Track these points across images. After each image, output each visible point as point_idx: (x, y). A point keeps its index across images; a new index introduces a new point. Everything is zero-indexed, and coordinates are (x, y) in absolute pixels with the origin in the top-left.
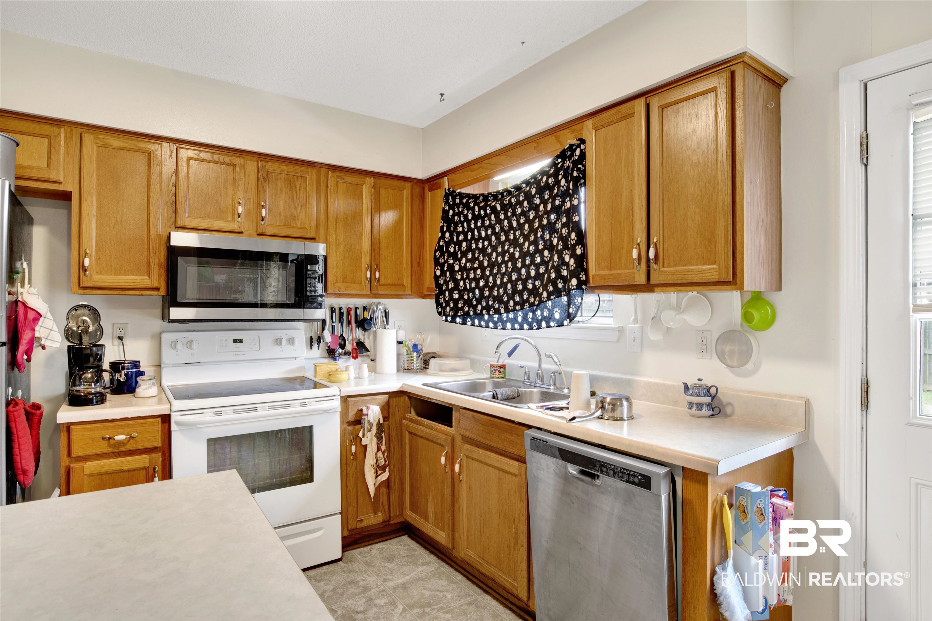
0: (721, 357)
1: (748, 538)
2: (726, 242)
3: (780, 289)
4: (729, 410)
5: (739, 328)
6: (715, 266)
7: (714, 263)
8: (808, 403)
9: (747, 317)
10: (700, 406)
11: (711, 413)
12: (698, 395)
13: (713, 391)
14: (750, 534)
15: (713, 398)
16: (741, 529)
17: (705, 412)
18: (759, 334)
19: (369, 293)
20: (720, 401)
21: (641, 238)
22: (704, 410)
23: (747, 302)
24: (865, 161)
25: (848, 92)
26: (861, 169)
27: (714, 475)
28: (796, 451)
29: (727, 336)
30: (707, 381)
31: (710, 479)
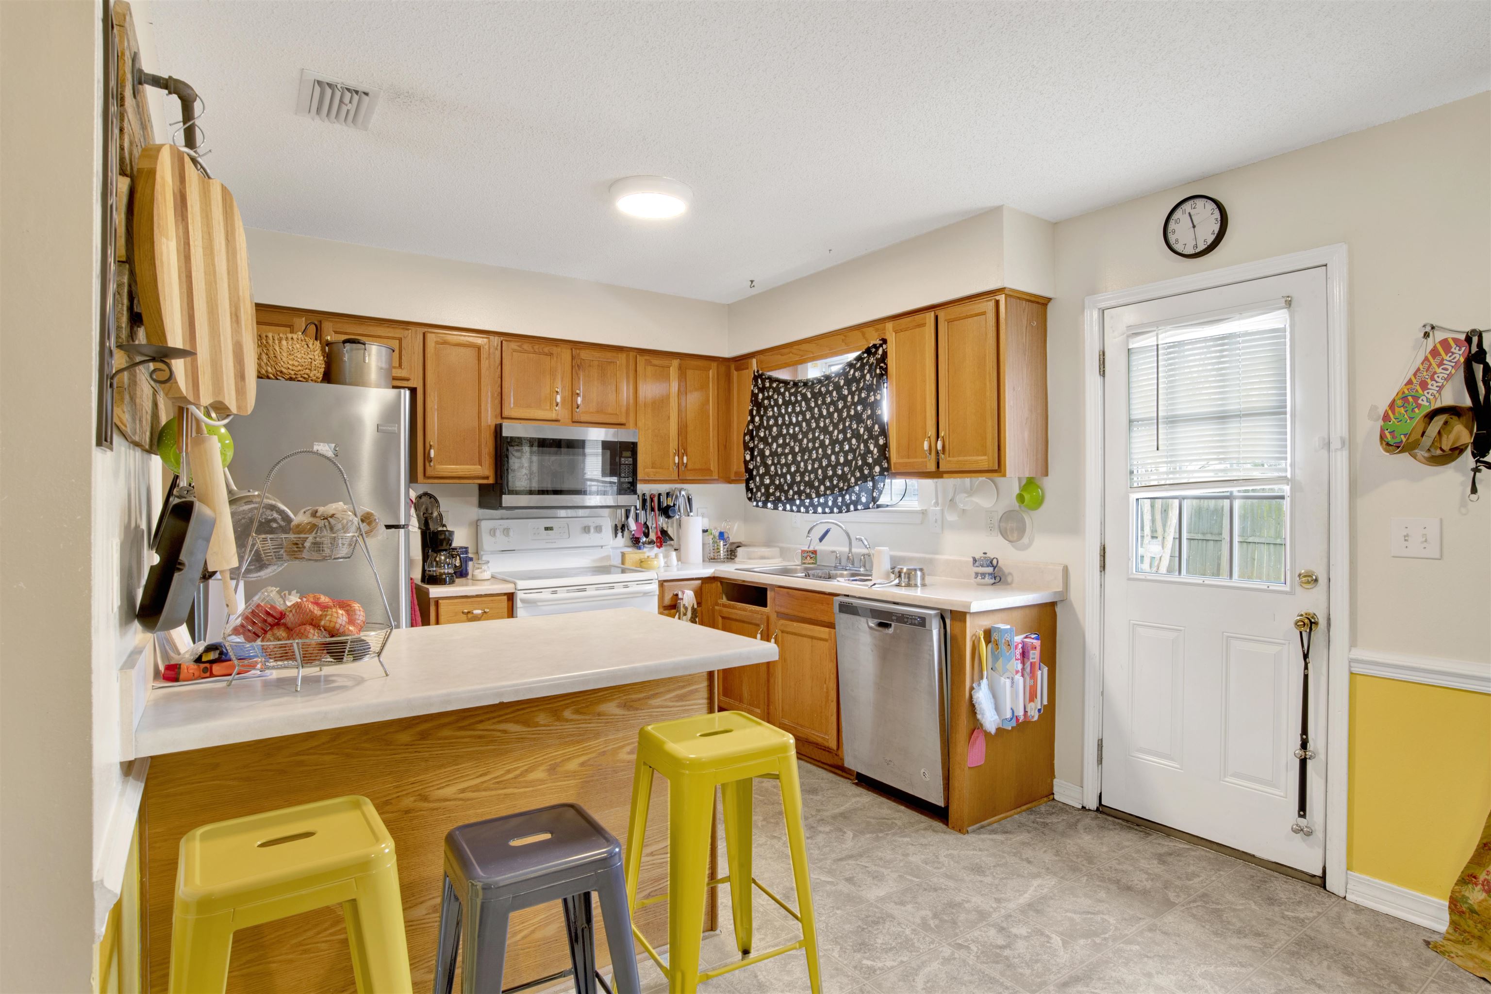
0: (1004, 534)
2: (993, 438)
3: (1046, 474)
4: (1009, 579)
5: (1017, 508)
6: (985, 457)
7: (985, 455)
8: (1066, 570)
9: (1021, 498)
10: (983, 575)
11: (993, 581)
12: (982, 566)
13: (995, 562)
14: (1001, 660)
15: (995, 568)
16: (994, 659)
17: (988, 580)
18: (1033, 513)
19: (677, 478)
20: (1001, 570)
21: (932, 432)
22: (986, 579)
23: (1025, 485)
24: (1103, 373)
25: (1091, 317)
26: (1099, 379)
27: (969, 613)
28: (1058, 609)
29: (1008, 516)
30: (991, 555)
31: (968, 617)
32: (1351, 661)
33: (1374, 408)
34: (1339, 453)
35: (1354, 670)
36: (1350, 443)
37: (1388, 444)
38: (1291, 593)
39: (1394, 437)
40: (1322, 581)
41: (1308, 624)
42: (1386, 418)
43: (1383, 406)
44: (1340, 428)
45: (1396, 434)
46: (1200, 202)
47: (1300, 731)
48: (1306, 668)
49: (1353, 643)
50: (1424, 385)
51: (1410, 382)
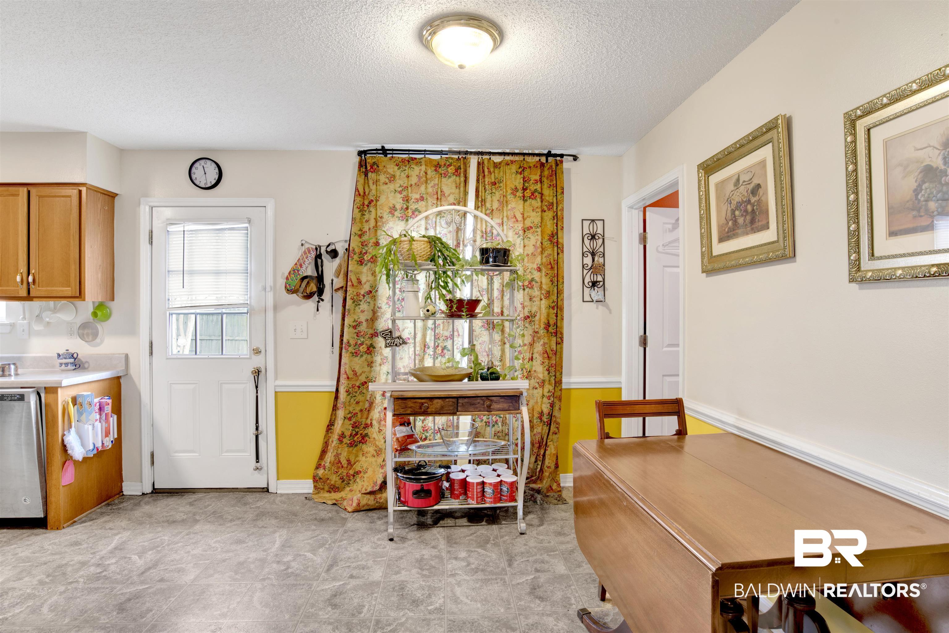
0: (82, 337)
2: (76, 276)
3: (113, 300)
4: (86, 366)
5: (92, 321)
7: (69, 287)
8: (127, 356)
9: (95, 314)
10: (67, 364)
11: (74, 367)
12: (65, 358)
13: (75, 356)
14: (84, 415)
15: (75, 359)
16: (79, 416)
17: (70, 367)
18: (103, 324)
20: (80, 360)
21: (24, 270)
22: (69, 366)
23: (97, 306)
24: (151, 243)
25: (144, 210)
26: (149, 246)
27: (61, 387)
28: (122, 381)
29: (84, 326)
30: (72, 351)
31: (60, 390)
32: (275, 386)
33: (283, 274)
34: (269, 293)
35: (277, 390)
36: (274, 288)
37: (288, 290)
38: (250, 358)
39: (290, 287)
40: (263, 351)
41: (257, 373)
42: (287, 279)
43: (286, 274)
44: (270, 282)
45: (291, 286)
46: (209, 162)
47: (255, 423)
48: (257, 392)
49: (276, 378)
50: (301, 266)
51: (296, 264)
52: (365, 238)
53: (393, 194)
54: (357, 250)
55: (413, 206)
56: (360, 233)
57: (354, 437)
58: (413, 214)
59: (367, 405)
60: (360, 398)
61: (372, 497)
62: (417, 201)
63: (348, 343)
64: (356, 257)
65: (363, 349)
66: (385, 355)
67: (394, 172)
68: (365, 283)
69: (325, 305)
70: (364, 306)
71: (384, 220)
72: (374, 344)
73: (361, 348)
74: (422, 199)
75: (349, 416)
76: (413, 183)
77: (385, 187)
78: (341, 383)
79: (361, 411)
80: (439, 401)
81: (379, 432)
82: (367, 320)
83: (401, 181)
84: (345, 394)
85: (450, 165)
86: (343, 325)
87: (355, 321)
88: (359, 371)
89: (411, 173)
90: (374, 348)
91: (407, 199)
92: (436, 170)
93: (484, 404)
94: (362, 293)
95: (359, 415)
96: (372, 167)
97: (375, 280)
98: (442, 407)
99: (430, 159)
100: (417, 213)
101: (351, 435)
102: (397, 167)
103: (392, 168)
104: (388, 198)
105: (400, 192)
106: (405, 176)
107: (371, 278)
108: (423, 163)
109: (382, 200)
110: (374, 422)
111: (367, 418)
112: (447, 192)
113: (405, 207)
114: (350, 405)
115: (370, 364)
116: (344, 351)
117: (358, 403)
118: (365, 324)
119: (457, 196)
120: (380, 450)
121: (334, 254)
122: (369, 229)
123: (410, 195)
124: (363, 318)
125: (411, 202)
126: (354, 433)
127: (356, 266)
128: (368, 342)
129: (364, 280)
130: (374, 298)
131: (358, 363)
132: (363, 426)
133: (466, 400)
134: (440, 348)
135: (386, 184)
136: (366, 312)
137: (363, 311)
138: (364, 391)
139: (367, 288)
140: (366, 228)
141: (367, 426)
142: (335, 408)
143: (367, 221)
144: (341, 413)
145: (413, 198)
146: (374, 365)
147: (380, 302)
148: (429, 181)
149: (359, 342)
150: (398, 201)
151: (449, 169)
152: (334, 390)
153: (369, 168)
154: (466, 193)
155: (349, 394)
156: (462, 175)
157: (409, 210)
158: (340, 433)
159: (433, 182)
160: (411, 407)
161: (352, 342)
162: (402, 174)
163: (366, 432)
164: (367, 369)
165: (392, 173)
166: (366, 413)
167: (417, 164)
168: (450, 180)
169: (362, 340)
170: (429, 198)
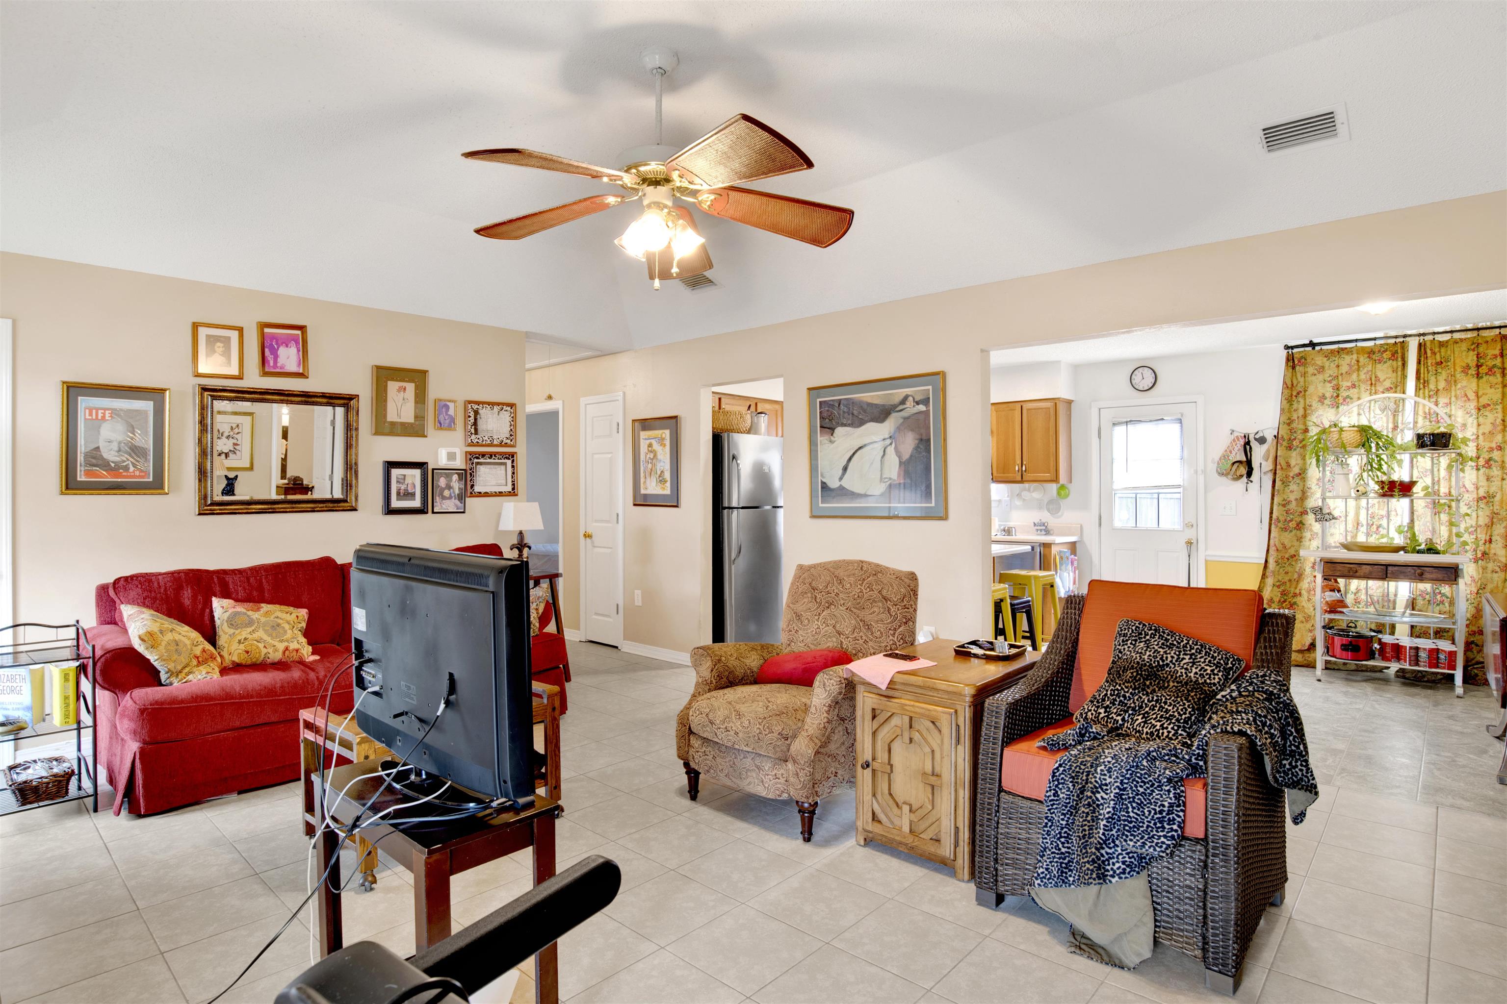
0: (1049, 510)
1: (1063, 567)
2: (1053, 465)
3: (1071, 483)
4: (1051, 532)
5: (1056, 499)
6: (1048, 475)
7: (1048, 473)
8: (1081, 527)
9: (1059, 494)
10: (1041, 530)
11: (1045, 533)
12: (1040, 526)
13: (1046, 524)
14: (1064, 566)
15: (1046, 528)
16: (1061, 564)
17: (1043, 532)
18: (1063, 501)
21: (1019, 462)
23: (1061, 487)
24: (1100, 437)
25: (1094, 412)
26: (1098, 440)
27: (1054, 543)
28: (1078, 545)
29: (1051, 502)
30: (1044, 521)
31: (1053, 546)
32: (1206, 556)
33: (1213, 459)
34: (1201, 476)
35: (1206, 559)
36: (1205, 472)
37: (1219, 473)
38: (1183, 531)
40: (1195, 526)
41: (1189, 543)
42: (1218, 464)
43: (1217, 459)
44: (1201, 467)
45: (1222, 470)
46: (1146, 369)
48: (1189, 560)
49: (1206, 550)
50: (1231, 452)
51: (1226, 451)
52: (1294, 425)
53: (1322, 384)
54: (1285, 437)
55: (1343, 393)
56: (1288, 421)
57: (1282, 604)
58: (1344, 400)
59: (1296, 576)
60: (1289, 569)
61: (1300, 656)
62: (1349, 388)
63: (1278, 519)
64: (1285, 444)
65: (1292, 525)
66: (1316, 531)
67: (1323, 363)
68: (1294, 466)
69: (1254, 486)
70: (1293, 487)
71: (1313, 408)
72: (1303, 521)
73: (1290, 524)
74: (1354, 386)
75: (1278, 584)
76: (1344, 372)
77: (1314, 378)
78: (1270, 554)
79: (1290, 580)
80: (1368, 567)
81: (1308, 601)
82: (1296, 499)
83: (1331, 370)
84: (1275, 564)
85: (1385, 351)
86: (1272, 503)
87: (1284, 500)
88: (1288, 544)
89: (1341, 362)
90: (1304, 524)
91: (1337, 388)
92: (1369, 357)
93: (1415, 573)
94: (1291, 475)
95: (1288, 584)
96: (1299, 361)
97: (1305, 464)
98: (1371, 573)
99: (1362, 347)
100: (1348, 400)
101: (1279, 601)
102: (1326, 359)
103: (1320, 360)
104: (1316, 387)
105: (1330, 382)
106: (1335, 366)
107: (1300, 461)
108: (1354, 352)
109: (1311, 389)
110: (1303, 592)
111: (1296, 588)
112: (1382, 377)
113: (1335, 394)
114: (1279, 575)
115: (1300, 539)
116: (1273, 526)
117: (1287, 573)
118: (1294, 503)
119: (1394, 380)
120: (1309, 617)
121: (1262, 441)
122: (1298, 417)
123: (1341, 383)
124: (1292, 497)
125: (1342, 390)
126: (1283, 600)
127: (1285, 451)
128: (1298, 519)
129: (1293, 462)
130: (1304, 479)
131: (1288, 538)
132: (1291, 595)
133: (1396, 568)
134: (1375, 527)
135: (1315, 375)
136: (1295, 493)
137: (1292, 492)
138: (1293, 563)
139: (1296, 470)
140: (1295, 416)
141: (1295, 595)
142: (1264, 576)
143: (1295, 410)
144: (1270, 581)
145: (1344, 386)
146: (1303, 540)
147: (1310, 483)
148: (1361, 369)
149: (1289, 519)
150: (1329, 391)
151: (1384, 355)
152: (1263, 561)
153: (1296, 362)
154: (1404, 377)
155: (1278, 564)
156: (1400, 359)
157: (1340, 398)
158: (1269, 598)
159: (1366, 369)
160: (1339, 571)
161: (1281, 518)
162: (1332, 364)
163: (1294, 600)
164: (1296, 543)
165: (1321, 365)
166: (1295, 583)
167: (1347, 353)
168: (1386, 365)
169: (1292, 517)
170: (1361, 385)
